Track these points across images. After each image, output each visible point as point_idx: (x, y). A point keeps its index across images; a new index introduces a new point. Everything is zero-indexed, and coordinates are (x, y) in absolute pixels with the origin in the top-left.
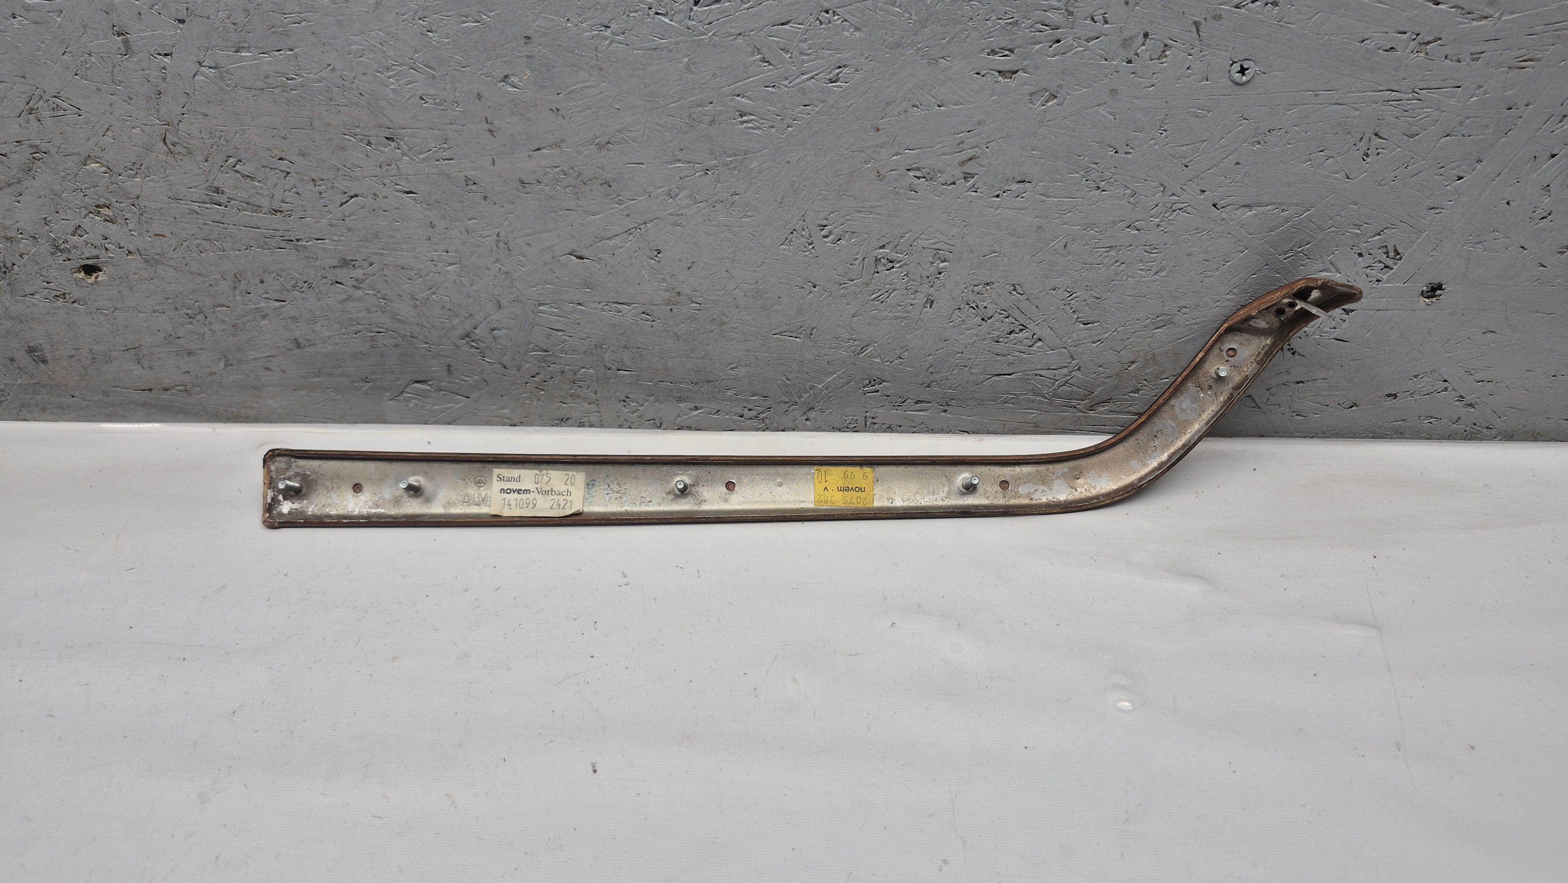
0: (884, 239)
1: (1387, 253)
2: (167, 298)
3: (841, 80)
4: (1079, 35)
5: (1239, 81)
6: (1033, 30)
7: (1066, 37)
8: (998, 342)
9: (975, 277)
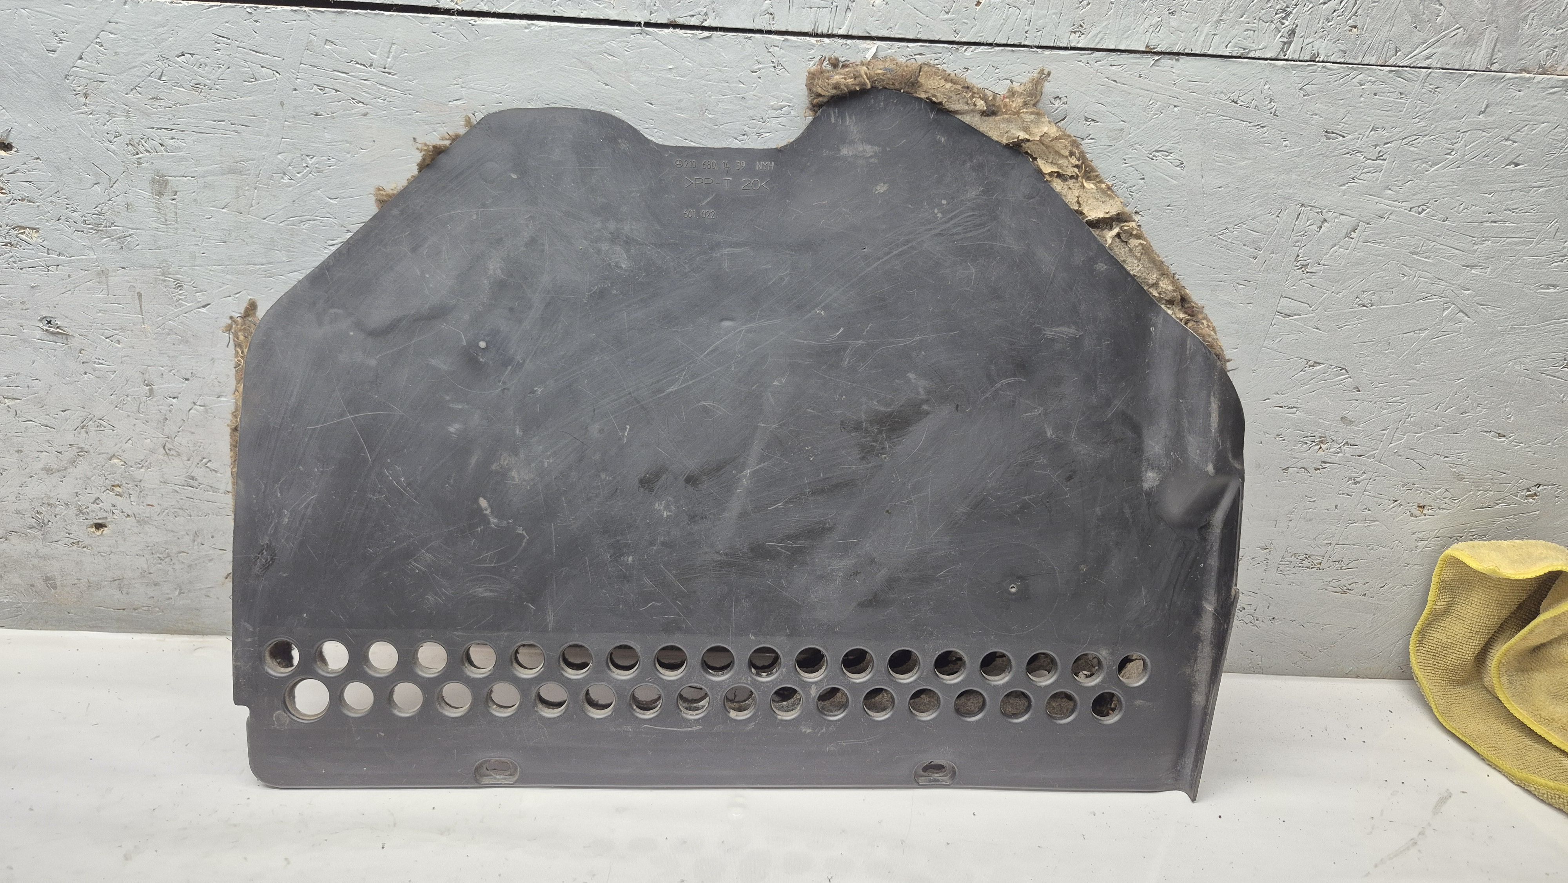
2: (148, 547)
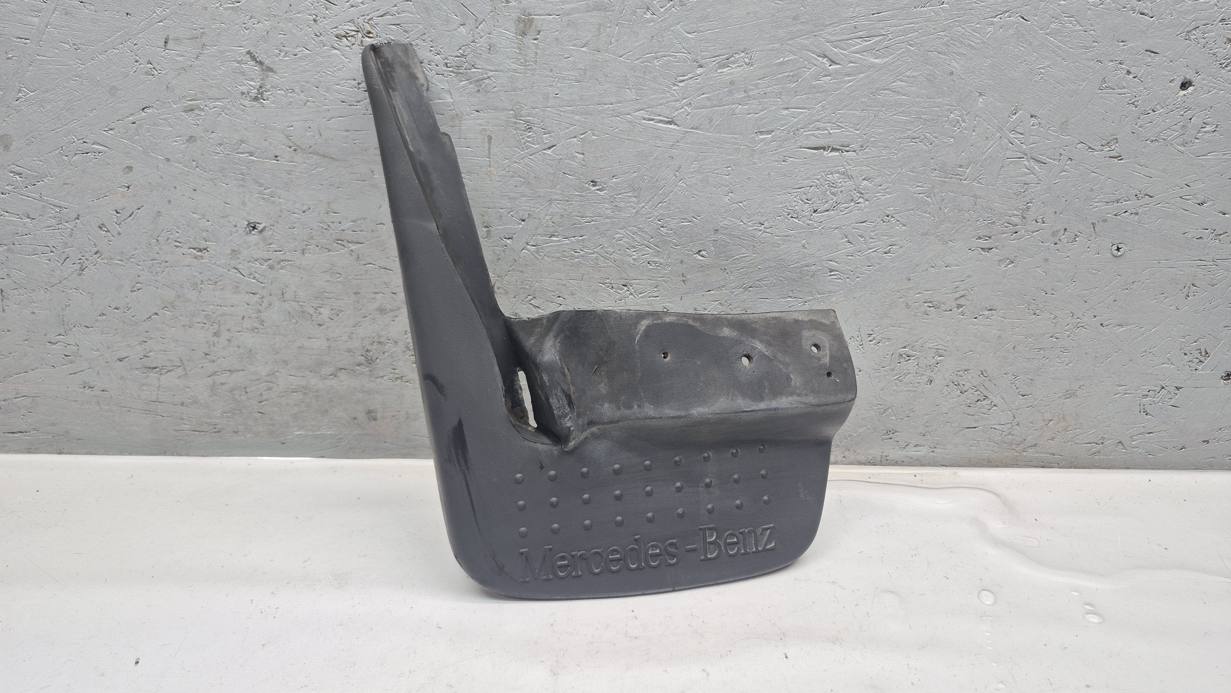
0: (906, 342)
3: (891, 252)
4: (1028, 229)
5: (1116, 255)
6: (1003, 226)
7: (1021, 231)
8: (969, 406)
9: (959, 366)
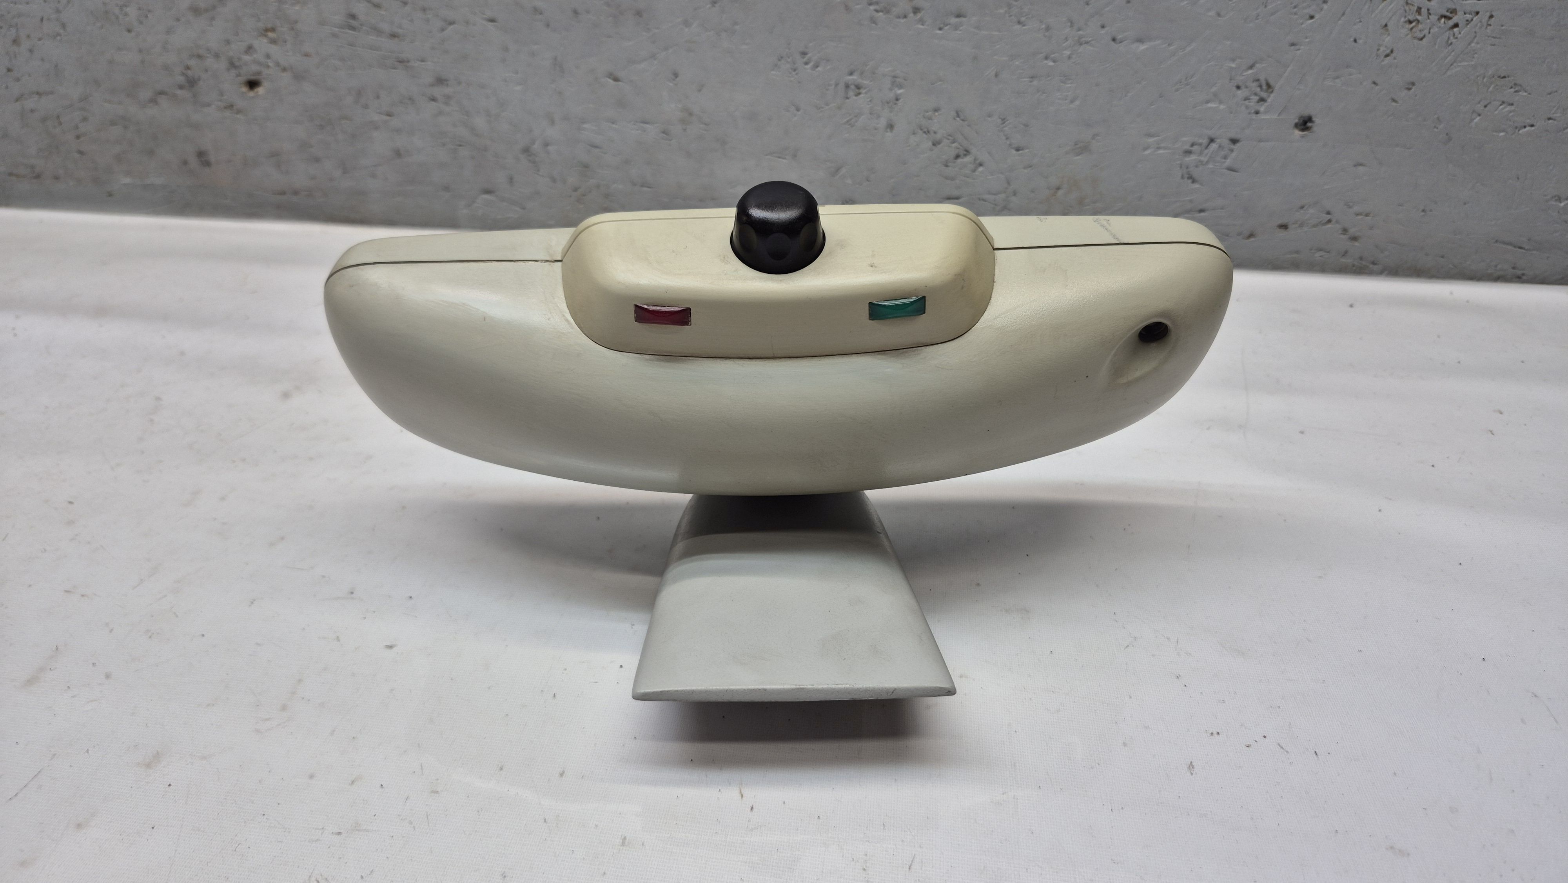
1: (1260, 86)
